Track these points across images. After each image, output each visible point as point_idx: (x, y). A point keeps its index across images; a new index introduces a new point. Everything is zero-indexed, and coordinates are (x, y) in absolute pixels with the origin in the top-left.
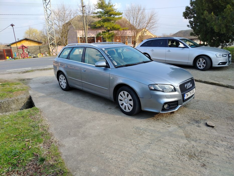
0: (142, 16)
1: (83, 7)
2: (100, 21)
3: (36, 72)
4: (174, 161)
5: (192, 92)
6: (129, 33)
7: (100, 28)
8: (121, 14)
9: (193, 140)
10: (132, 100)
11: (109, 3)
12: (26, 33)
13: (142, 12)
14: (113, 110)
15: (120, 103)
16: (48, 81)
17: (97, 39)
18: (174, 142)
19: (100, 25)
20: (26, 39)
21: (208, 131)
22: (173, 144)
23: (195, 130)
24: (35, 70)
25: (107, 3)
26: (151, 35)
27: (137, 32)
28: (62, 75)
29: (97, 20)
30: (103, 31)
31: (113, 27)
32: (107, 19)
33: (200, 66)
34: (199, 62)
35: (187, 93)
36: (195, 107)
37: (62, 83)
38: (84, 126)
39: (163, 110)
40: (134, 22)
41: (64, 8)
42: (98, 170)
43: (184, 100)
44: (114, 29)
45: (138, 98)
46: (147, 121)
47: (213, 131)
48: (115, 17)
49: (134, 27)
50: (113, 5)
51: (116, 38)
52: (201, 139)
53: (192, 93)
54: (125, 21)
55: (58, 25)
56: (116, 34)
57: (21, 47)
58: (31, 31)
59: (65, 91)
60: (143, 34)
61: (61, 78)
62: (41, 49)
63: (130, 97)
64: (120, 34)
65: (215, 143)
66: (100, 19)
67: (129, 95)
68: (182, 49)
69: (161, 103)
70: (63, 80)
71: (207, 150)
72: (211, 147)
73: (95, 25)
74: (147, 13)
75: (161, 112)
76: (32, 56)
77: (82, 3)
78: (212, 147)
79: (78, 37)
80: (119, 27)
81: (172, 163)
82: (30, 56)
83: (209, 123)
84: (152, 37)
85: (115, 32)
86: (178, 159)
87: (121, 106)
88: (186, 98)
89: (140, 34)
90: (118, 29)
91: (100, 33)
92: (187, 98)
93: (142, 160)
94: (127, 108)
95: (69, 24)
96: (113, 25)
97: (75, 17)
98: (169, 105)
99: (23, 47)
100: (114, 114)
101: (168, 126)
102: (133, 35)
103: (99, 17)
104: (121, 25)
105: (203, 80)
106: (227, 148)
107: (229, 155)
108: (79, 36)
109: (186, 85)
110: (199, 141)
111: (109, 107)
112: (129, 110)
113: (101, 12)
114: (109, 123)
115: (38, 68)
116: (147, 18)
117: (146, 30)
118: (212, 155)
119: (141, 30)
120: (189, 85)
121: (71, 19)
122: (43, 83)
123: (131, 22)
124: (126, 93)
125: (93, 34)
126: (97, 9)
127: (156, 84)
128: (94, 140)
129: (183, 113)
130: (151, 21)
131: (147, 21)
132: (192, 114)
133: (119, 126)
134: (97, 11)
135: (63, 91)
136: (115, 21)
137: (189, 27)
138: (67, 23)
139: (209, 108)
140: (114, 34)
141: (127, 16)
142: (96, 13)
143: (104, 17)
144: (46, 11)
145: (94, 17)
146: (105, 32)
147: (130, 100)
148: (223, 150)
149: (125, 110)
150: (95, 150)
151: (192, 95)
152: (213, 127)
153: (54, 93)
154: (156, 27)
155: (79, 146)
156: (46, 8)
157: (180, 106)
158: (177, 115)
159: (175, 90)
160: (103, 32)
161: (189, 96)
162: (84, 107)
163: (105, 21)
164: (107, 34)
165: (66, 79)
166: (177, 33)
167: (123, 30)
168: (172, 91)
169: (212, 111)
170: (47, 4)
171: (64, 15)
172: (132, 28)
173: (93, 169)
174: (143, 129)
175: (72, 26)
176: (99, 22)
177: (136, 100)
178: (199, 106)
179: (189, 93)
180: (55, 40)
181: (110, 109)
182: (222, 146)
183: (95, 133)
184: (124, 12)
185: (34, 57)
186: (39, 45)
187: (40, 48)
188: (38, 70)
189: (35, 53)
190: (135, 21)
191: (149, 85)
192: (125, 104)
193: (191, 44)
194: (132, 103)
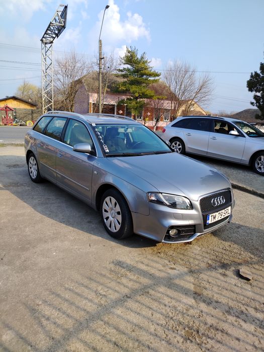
0: (190, 81)
1: (101, 59)
2: (126, 82)
3: (9, 148)
4: (156, 340)
5: (225, 212)
6: (167, 105)
7: (124, 92)
8: (158, 75)
9: (204, 301)
10: (120, 214)
11: (142, 58)
12: (20, 89)
13: (190, 76)
14: (93, 226)
15: (105, 215)
16: (19, 163)
17: (119, 109)
18: (170, 300)
19: (125, 89)
20: (14, 98)
21: (238, 286)
22: (167, 303)
23: (216, 282)
24: (8, 145)
25: (139, 56)
26: (201, 111)
27: (180, 103)
28: (33, 158)
29: (122, 80)
30: (128, 97)
31: (143, 94)
32: (137, 81)
33: (260, 168)
34: (259, 162)
35: (214, 214)
36: (230, 238)
37: (32, 169)
38: (33, 247)
39: (168, 237)
40: (177, 89)
41: (74, 58)
42: (13, 338)
43: (206, 226)
44: (144, 96)
45: (129, 212)
46: (140, 253)
47: (246, 288)
48: (149, 78)
49: (175, 97)
50: (148, 61)
51: (147, 110)
52: (220, 301)
53: (223, 214)
54: (163, 87)
55: (62, 82)
56: (148, 104)
57: (4, 109)
58: (25, 88)
59: (34, 183)
60: (189, 108)
61: (32, 162)
62: (35, 115)
63: (118, 209)
64: (153, 104)
65: (242, 312)
66: (125, 80)
67: (118, 205)
68: (235, 138)
69: (164, 227)
70: (33, 165)
71: (223, 325)
72: (231, 321)
73: (118, 88)
74: (198, 78)
75: (163, 241)
76: (20, 123)
77: (100, 54)
78: (233, 321)
79: (91, 103)
80: (152, 94)
81: (151, 343)
82: (16, 123)
83: (244, 270)
84: (203, 114)
85: (145, 100)
86: (165, 336)
87: (105, 220)
88: (210, 221)
89: (183, 108)
90: (150, 97)
91: (124, 100)
92: (212, 222)
93: (100, 329)
94: (113, 225)
95: (79, 81)
96: (143, 90)
97: (89, 73)
98: (179, 232)
99: (7, 109)
100: (92, 232)
101: (173, 266)
102: (173, 108)
103: (124, 76)
104: (156, 92)
105: (259, 192)
106: (260, 327)
107: (260, 342)
108: (91, 101)
109: (214, 200)
110: (214, 304)
111: (89, 219)
112: (116, 229)
113: (128, 70)
114: (77, 248)
115: (13, 143)
116: (197, 85)
117: (193, 103)
118: (228, 338)
119: (186, 101)
120: (221, 201)
121: (83, 75)
122: (9, 166)
123: (172, 89)
124: (114, 200)
125: (113, 101)
126: (125, 64)
127: (160, 193)
128: (36, 276)
129: (206, 247)
130: (203, 91)
131: (196, 90)
132: (221, 250)
133: (90, 255)
134: (122, 67)
135: (32, 182)
136: (148, 84)
137: (254, 105)
138: (77, 81)
139: (254, 242)
140: (145, 103)
141: (167, 78)
142: (121, 71)
143: (132, 78)
144: (44, 60)
145: (117, 76)
146: (130, 99)
147: (118, 213)
148: (253, 330)
149: (109, 228)
150: (27, 297)
151: (223, 217)
152: (248, 280)
153: (16, 184)
154: (209, 100)
155: (6, 285)
156: (45, 55)
157: (199, 234)
158: (195, 249)
159: (192, 206)
160: (128, 99)
161: (217, 219)
162: (50, 214)
163: (133, 83)
164: (134, 103)
165: (37, 164)
166: (242, 112)
167: (159, 99)
168: (187, 208)
169: (257, 249)
170: (47, 49)
171: (73, 68)
172: (172, 97)
173: (7, 334)
174: (127, 266)
175: (83, 86)
176: (124, 84)
177: (126, 214)
178: (238, 236)
179: (217, 214)
180: (53, 103)
181: (89, 222)
182: (254, 321)
183: (45, 263)
184: (163, 73)
185: (20, 125)
186: (32, 108)
187: (32, 112)
188: (12, 144)
189: (25, 119)
190: (178, 87)
191: (149, 192)
192: (111, 218)
193: (252, 131)
194: (120, 218)
